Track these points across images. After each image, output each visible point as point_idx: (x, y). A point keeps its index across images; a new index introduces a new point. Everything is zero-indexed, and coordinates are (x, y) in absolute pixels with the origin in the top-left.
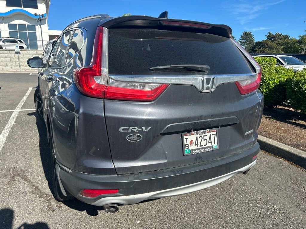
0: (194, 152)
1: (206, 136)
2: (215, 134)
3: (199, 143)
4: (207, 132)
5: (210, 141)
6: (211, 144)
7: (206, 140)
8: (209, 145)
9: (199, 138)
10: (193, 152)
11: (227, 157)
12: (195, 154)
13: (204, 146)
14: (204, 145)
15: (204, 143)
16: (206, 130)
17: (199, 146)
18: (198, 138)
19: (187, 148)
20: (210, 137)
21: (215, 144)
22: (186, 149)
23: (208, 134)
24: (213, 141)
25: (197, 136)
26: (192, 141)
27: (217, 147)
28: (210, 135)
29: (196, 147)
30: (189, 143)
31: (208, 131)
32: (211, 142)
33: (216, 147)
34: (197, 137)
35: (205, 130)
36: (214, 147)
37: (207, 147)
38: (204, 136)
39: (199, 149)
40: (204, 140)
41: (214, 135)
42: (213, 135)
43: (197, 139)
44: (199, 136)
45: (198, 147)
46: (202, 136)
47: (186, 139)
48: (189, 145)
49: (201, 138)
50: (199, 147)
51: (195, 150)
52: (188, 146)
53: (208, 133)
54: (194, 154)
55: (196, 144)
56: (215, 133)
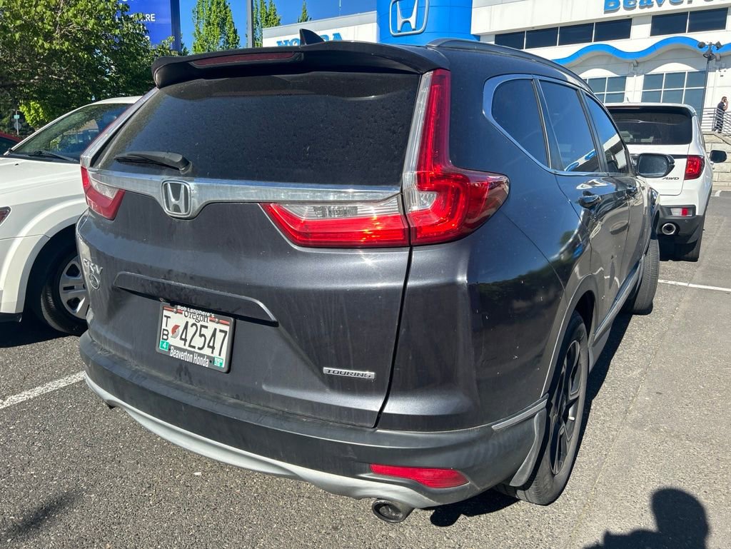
0: (173, 353)
1: (206, 327)
2: (225, 332)
3: (189, 339)
4: (210, 321)
5: (211, 344)
6: (212, 353)
7: (203, 338)
8: (207, 351)
9: (192, 326)
10: (172, 351)
11: (254, 408)
12: (172, 357)
13: (196, 350)
14: (197, 348)
15: (198, 342)
16: (208, 314)
17: (187, 343)
18: (190, 325)
19: (165, 337)
20: (214, 335)
21: (220, 355)
22: (163, 339)
23: (212, 326)
24: (217, 346)
25: (188, 319)
26: (176, 327)
27: (223, 366)
28: (215, 329)
29: (180, 344)
30: (170, 328)
31: (211, 316)
32: (213, 348)
33: (221, 364)
34: (187, 322)
35: (206, 311)
36: (217, 363)
37: (201, 355)
38: (202, 326)
39: (184, 350)
40: (201, 335)
41: (223, 334)
42: (221, 331)
43: (186, 327)
44: (191, 321)
45: (185, 345)
46: (199, 325)
47: (168, 317)
48: (170, 335)
49: (194, 327)
50: (187, 347)
51: (176, 348)
52: (167, 335)
53: (211, 323)
54: (171, 355)
55: (183, 337)
56: (227, 328)
